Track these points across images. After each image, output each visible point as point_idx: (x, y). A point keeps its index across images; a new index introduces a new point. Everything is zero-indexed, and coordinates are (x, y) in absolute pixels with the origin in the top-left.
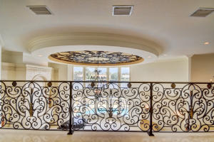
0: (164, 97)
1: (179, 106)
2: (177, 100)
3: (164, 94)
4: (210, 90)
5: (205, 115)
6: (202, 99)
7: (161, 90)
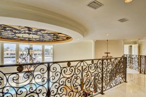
0: (62, 76)
1: (74, 82)
2: (72, 76)
3: (61, 73)
4: (93, 65)
5: (90, 84)
6: (89, 73)
7: (59, 70)
